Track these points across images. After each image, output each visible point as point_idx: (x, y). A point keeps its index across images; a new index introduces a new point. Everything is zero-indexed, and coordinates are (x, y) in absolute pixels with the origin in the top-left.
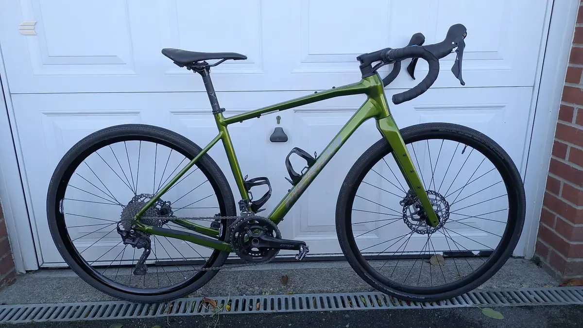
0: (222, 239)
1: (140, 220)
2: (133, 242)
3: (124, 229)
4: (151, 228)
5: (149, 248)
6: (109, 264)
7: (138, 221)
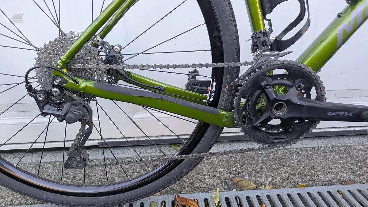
0: (214, 104)
1: (69, 69)
2: (58, 110)
3: (39, 88)
4: (90, 84)
5: (90, 123)
6: (27, 147)
7: (65, 71)
